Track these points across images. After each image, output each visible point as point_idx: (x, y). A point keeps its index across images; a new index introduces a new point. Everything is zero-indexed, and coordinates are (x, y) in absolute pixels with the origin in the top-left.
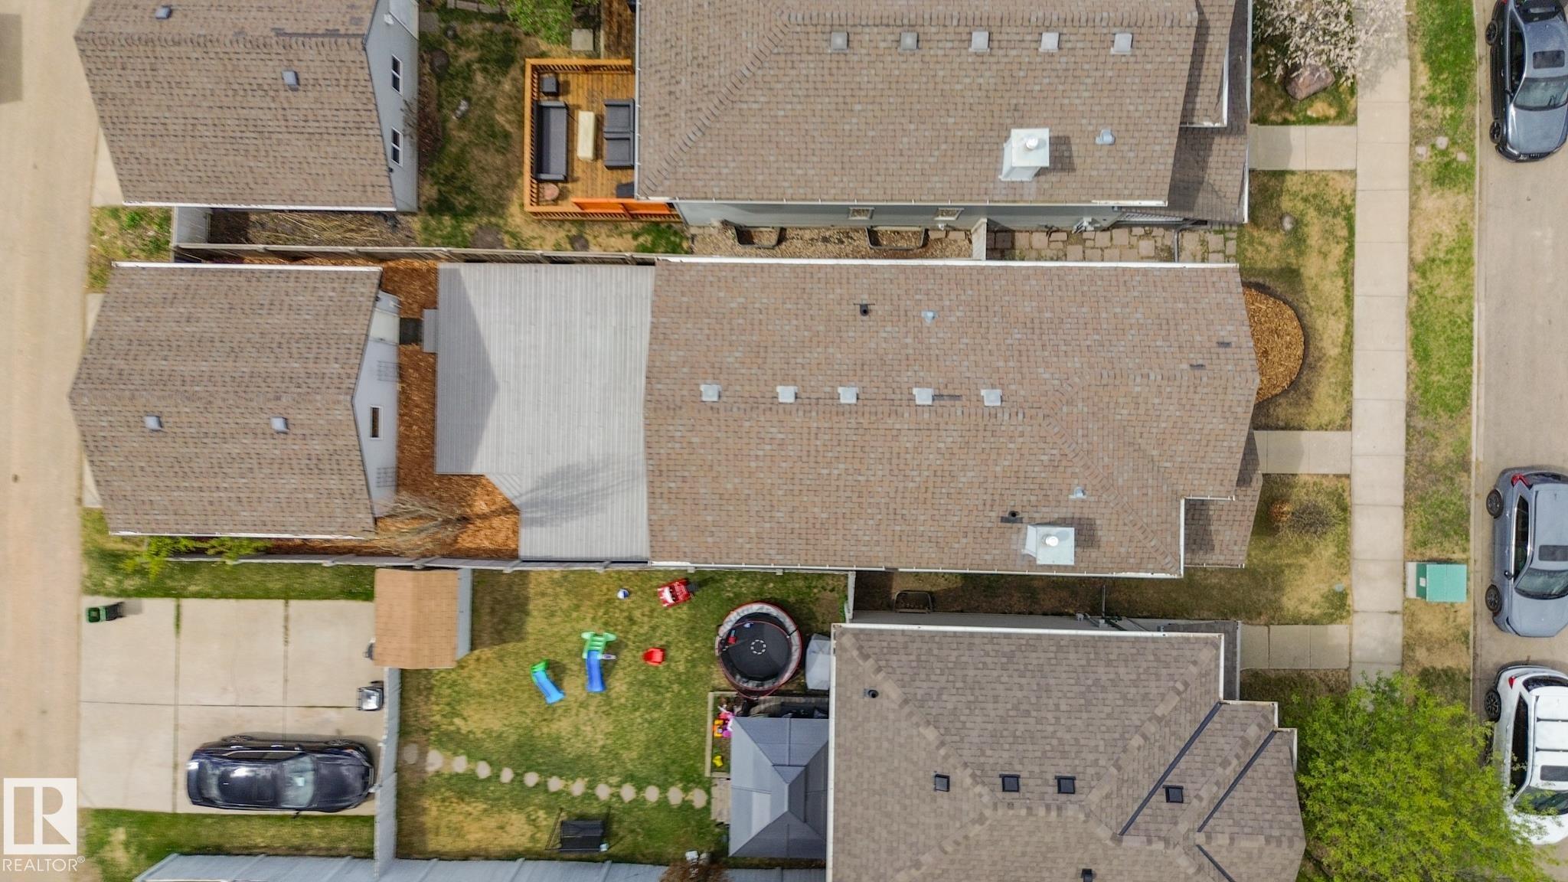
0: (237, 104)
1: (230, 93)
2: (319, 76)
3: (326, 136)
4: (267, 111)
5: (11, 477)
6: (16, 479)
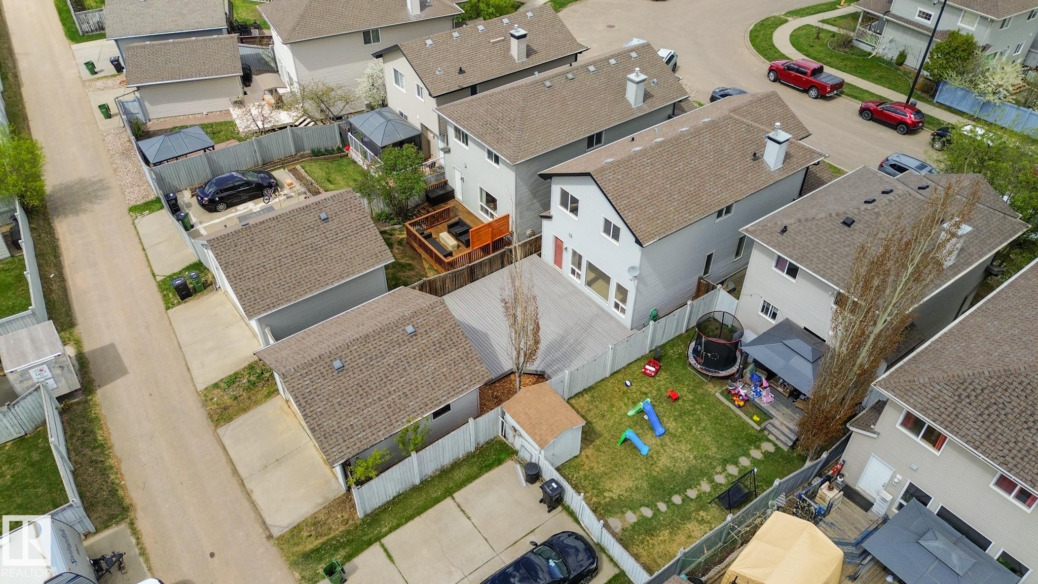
0: (300, 240)
1: (295, 236)
2: (337, 211)
3: (349, 238)
4: (316, 238)
5: (209, 556)
6: (212, 555)
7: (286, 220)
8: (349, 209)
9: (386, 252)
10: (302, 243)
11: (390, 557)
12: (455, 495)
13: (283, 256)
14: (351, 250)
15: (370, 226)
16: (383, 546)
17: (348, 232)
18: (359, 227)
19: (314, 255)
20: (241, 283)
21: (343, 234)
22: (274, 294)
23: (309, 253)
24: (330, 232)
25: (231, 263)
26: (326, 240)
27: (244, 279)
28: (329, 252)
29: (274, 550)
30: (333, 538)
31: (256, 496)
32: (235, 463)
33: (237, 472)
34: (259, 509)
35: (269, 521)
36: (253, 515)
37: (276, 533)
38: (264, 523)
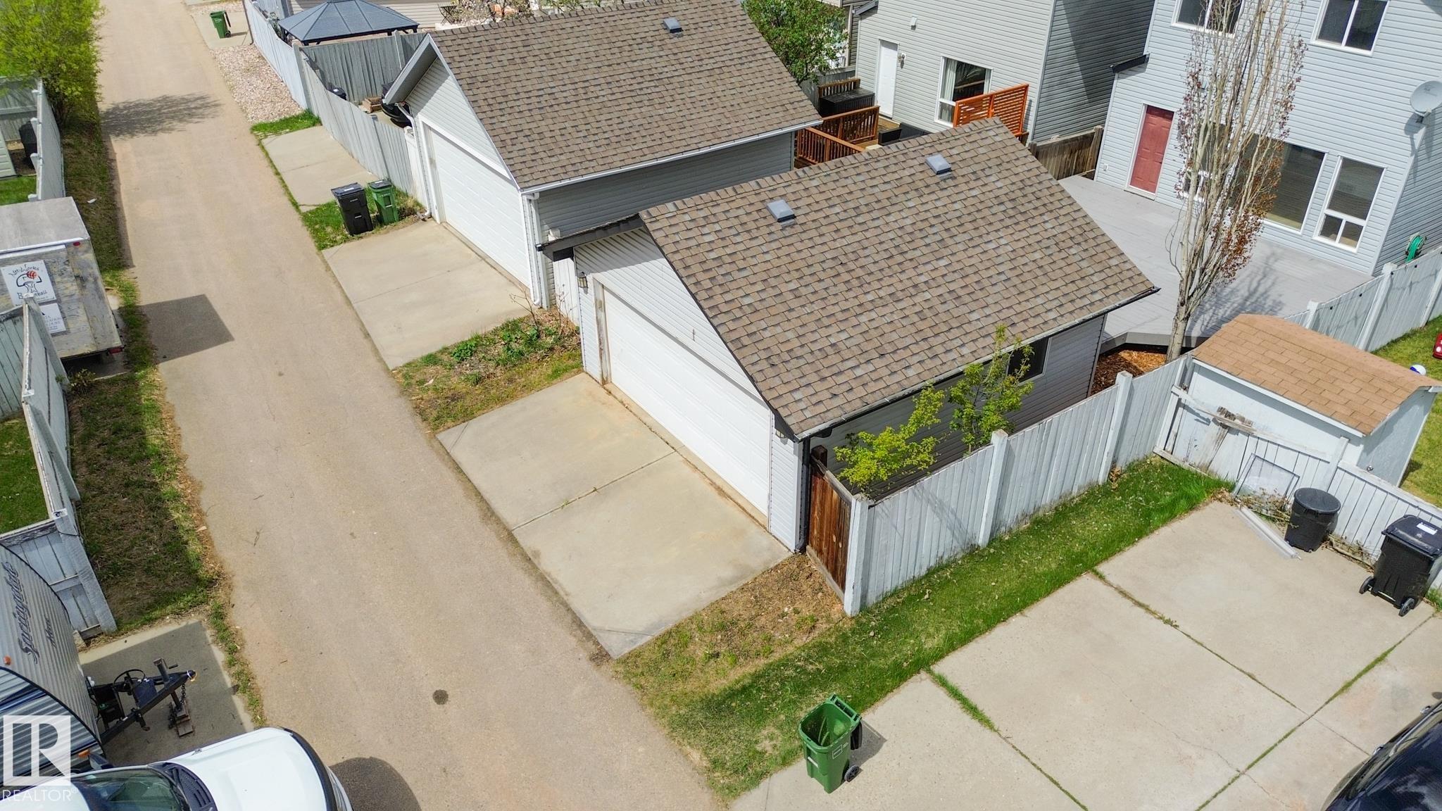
2: (698, 20)
5: (431, 699)
6: (441, 697)
7: (597, 21)
8: (722, 21)
9: (802, 104)
10: (630, 64)
11: (973, 710)
12: (1102, 568)
13: (593, 83)
14: (733, 92)
15: (766, 56)
16: (942, 682)
17: (723, 59)
18: (745, 54)
19: (657, 90)
20: (503, 119)
21: (712, 61)
22: (575, 148)
23: (647, 84)
24: (686, 55)
25: (481, 79)
26: (678, 67)
27: (509, 110)
28: (687, 89)
29: (619, 691)
30: (785, 663)
31: (551, 563)
32: (486, 496)
33: (493, 513)
34: (562, 593)
35: (592, 620)
36: (545, 605)
37: (617, 647)
38: (578, 623)
